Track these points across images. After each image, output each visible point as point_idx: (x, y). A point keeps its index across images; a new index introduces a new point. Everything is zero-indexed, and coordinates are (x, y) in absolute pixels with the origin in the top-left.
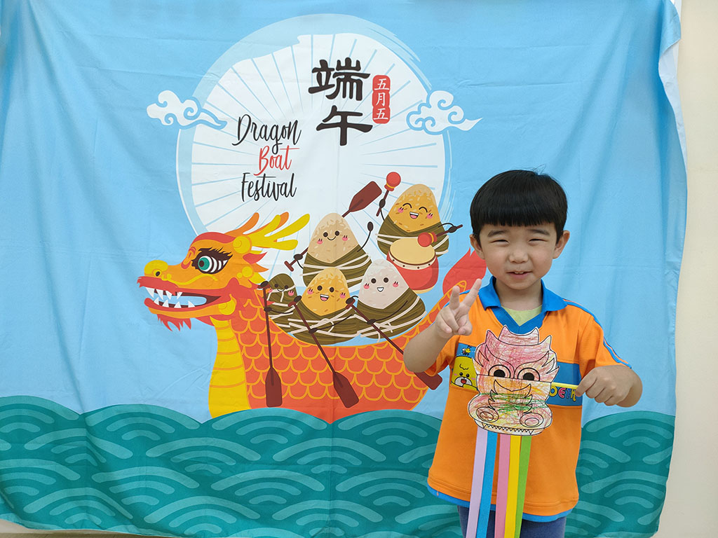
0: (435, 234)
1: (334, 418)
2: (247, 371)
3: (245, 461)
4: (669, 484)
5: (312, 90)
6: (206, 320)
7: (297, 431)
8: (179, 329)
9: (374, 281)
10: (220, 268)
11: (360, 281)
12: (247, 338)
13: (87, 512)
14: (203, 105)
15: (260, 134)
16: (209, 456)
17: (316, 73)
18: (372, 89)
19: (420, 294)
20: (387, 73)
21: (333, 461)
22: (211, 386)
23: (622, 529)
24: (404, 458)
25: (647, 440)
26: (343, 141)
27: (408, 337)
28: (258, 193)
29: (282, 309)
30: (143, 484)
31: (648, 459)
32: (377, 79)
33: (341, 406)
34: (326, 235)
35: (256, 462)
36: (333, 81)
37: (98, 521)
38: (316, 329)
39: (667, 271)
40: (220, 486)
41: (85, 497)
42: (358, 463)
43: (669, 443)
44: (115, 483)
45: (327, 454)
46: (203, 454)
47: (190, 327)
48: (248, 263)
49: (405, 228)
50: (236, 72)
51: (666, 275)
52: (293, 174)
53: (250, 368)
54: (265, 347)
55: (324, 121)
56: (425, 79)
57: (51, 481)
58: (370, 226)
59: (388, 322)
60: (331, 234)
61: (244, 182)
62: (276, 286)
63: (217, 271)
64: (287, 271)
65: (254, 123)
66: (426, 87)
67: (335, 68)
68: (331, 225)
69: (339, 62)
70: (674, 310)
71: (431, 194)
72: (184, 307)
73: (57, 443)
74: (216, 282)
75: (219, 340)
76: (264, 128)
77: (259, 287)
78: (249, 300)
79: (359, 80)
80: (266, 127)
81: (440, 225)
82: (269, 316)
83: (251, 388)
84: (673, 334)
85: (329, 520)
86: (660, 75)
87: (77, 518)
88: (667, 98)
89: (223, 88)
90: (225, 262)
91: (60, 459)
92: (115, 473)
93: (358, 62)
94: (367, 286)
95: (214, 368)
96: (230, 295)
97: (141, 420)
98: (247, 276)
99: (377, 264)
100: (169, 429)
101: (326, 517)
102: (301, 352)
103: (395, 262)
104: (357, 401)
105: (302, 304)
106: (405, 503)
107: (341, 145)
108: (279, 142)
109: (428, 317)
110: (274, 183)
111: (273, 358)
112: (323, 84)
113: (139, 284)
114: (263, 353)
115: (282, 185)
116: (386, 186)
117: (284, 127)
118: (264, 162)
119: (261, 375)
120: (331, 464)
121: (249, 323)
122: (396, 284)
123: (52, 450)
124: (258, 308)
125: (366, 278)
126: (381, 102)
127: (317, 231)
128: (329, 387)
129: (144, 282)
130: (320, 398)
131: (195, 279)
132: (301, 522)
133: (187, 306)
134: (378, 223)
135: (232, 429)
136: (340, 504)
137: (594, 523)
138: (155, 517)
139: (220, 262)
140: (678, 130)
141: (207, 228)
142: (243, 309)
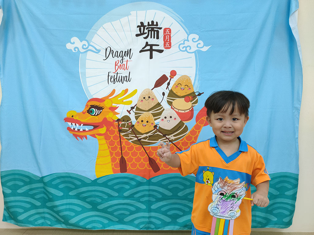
0: (192, 97)
1: (149, 177)
2: (112, 157)
3: (112, 196)
4: (297, 204)
5: (137, 35)
6: (93, 136)
7: (134, 183)
8: (82, 140)
9: (165, 118)
10: (99, 113)
11: (160, 118)
12: (111, 143)
13: (44, 219)
14: (90, 43)
15: (115, 55)
16: (96, 194)
17: (139, 28)
18: (163, 34)
19: (186, 123)
20: (170, 27)
21: (149, 196)
22: (96, 164)
23: (276, 224)
24: (180, 194)
25: (286, 185)
26: (151, 57)
27: (181, 142)
28: (115, 81)
29: (126, 131)
30: (68, 207)
31: (287, 193)
32: (165, 30)
33: (152, 172)
34: (144, 98)
35: (116, 197)
36: (146, 31)
37: (49, 223)
38: (141, 139)
39: (294, 111)
40: (100, 207)
41: (44, 213)
42: (160, 196)
43: (296, 186)
44: (56, 206)
45: (147, 193)
46: (93, 193)
47: (87, 139)
48: (111, 111)
49: (179, 94)
50: (104, 28)
51: (294, 113)
52: (130, 72)
53: (113, 156)
54: (119, 147)
55: (142, 48)
56: (186, 29)
57: (28, 206)
58: (164, 94)
59: (172, 135)
60: (147, 98)
61: (108, 76)
62: (123, 121)
63: (98, 115)
64: (128, 114)
65: (112, 50)
66: (187, 33)
67: (147, 25)
68: (146, 94)
69: (149, 23)
70: (298, 128)
71: (190, 79)
72: (84, 131)
73: (31, 190)
74: (97, 120)
75: (99, 144)
76: (117, 52)
77: (116, 121)
78: (112, 127)
79: (158, 30)
80: (118, 52)
81: (194, 93)
82: (121, 134)
83: (113, 165)
84: (297, 138)
85: (148, 221)
86: (290, 25)
87: (40, 221)
88: (293, 35)
89: (98, 35)
90: (101, 111)
91: (32, 196)
92: (56, 202)
93: (157, 23)
94: (163, 120)
95: (97, 157)
96: (104, 125)
97: (67, 179)
98: (111, 116)
99: (166, 110)
100: (79, 183)
101: (147, 220)
102: (134, 149)
103: (175, 109)
104: (159, 169)
105: (135, 128)
106: (181, 213)
107: (150, 59)
108: (123, 58)
109: (190, 133)
110: (122, 76)
111: (123, 152)
112: (142, 32)
113: (64, 121)
114: (118, 150)
115: (125, 77)
116: (170, 76)
117: (125, 52)
118: (117, 67)
119: (118, 159)
120: (149, 197)
121: (112, 137)
122: (175, 119)
123: (29, 193)
124: (116, 130)
125: (162, 116)
126: (167, 39)
127: (140, 97)
128: (147, 164)
129: (67, 120)
130: (143, 169)
131: (89, 118)
132: (136, 222)
134: (167, 92)
135: (105, 183)
136: (153, 214)
137: (264, 221)
138: (73, 221)
139: (99, 111)
140: (298, 49)
141: (93, 96)
142: (109, 131)
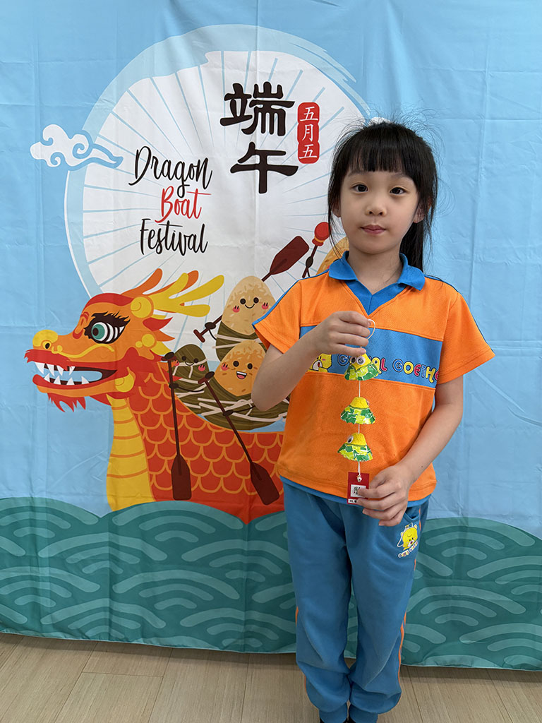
1: (251, 516)
2: (149, 457)
5: (225, 122)
6: (101, 398)
8: (73, 410)
10: (116, 336)
12: (148, 420)
14: (95, 139)
15: (162, 172)
17: (229, 101)
18: (297, 120)
22: (109, 475)
26: (263, 188)
28: (160, 244)
29: (190, 386)
32: (303, 108)
33: (259, 504)
36: (249, 111)
38: (232, 411)
47: (84, 406)
48: (148, 330)
50: (133, 96)
52: (203, 226)
53: (152, 455)
54: (171, 431)
55: (238, 161)
56: (362, 102)
60: (250, 302)
61: (143, 230)
62: (184, 359)
63: (113, 340)
64: (197, 342)
65: (154, 157)
67: (252, 94)
68: (248, 291)
69: (256, 86)
72: (78, 384)
74: (113, 354)
75: (115, 422)
76: (167, 163)
77: (163, 359)
78: (151, 375)
79: (281, 110)
80: (170, 163)
82: (176, 394)
83: (154, 477)
89: (118, 117)
93: (279, 87)
95: (112, 455)
96: (128, 368)
98: (148, 345)
102: (213, 437)
104: (278, 496)
105: (215, 382)
107: (260, 192)
108: (185, 183)
110: (180, 234)
111: (180, 444)
112: (238, 115)
113: (27, 359)
114: (169, 437)
115: (190, 237)
116: (314, 241)
117: (192, 166)
118: (167, 206)
119: (166, 463)
121: (151, 402)
124: (162, 384)
126: (309, 136)
127: (232, 297)
128: (246, 480)
130: (236, 492)
131: (89, 351)
133: (81, 383)
139: (116, 329)
141: (101, 288)
142: (144, 385)
